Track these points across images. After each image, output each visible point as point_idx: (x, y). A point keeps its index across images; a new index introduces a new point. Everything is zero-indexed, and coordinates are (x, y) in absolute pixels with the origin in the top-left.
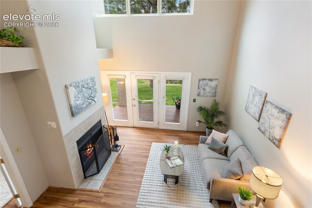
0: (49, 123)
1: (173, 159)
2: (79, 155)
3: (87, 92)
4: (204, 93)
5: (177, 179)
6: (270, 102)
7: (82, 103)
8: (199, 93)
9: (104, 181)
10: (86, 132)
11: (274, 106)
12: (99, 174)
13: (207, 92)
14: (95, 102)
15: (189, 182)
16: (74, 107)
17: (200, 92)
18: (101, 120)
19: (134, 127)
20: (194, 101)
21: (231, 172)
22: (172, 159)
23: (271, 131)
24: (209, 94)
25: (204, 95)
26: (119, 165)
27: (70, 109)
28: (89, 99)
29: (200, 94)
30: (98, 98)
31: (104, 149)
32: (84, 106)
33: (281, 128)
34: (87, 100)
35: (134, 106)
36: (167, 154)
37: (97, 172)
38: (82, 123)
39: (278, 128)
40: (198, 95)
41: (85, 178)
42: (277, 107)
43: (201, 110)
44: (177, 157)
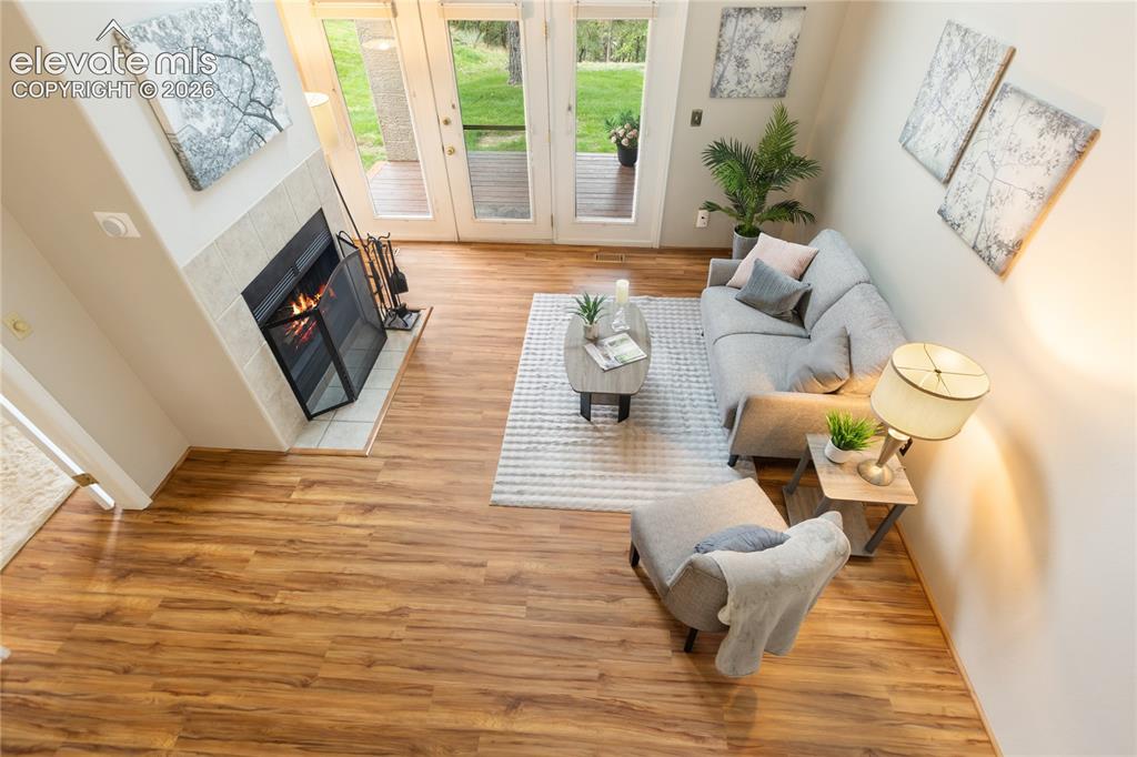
0: (101, 216)
1: (611, 344)
2: (265, 342)
3: (230, 80)
4: (739, 83)
5: (623, 406)
6: (1017, 91)
7: (219, 130)
8: (719, 83)
9: (377, 423)
10: (272, 257)
11: (1030, 104)
12: (357, 402)
13: (753, 77)
14: (281, 130)
15: (665, 414)
16: (188, 143)
17: (722, 76)
18: (321, 209)
19: (461, 243)
20: (697, 119)
21: (810, 369)
22: (606, 342)
23: (991, 214)
24: (758, 86)
25: (739, 89)
26: (421, 374)
27: (174, 156)
28: (249, 110)
29: (724, 86)
30: (287, 112)
31: (358, 322)
32: (235, 144)
33: (1036, 196)
34: (239, 116)
35: (452, 152)
36: (588, 325)
37: (346, 399)
38: (244, 217)
39: (1021, 199)
40: (714, 92)
41: (310, 417)
42: (1042, 108)
43: (718, 161)
44: (625, 335)
